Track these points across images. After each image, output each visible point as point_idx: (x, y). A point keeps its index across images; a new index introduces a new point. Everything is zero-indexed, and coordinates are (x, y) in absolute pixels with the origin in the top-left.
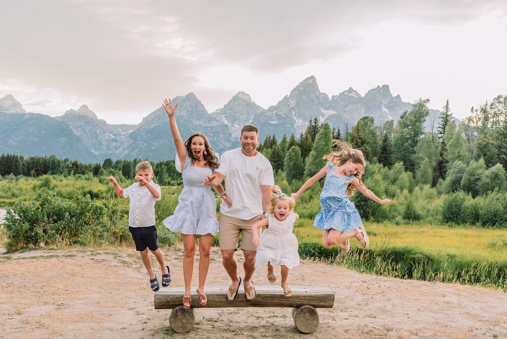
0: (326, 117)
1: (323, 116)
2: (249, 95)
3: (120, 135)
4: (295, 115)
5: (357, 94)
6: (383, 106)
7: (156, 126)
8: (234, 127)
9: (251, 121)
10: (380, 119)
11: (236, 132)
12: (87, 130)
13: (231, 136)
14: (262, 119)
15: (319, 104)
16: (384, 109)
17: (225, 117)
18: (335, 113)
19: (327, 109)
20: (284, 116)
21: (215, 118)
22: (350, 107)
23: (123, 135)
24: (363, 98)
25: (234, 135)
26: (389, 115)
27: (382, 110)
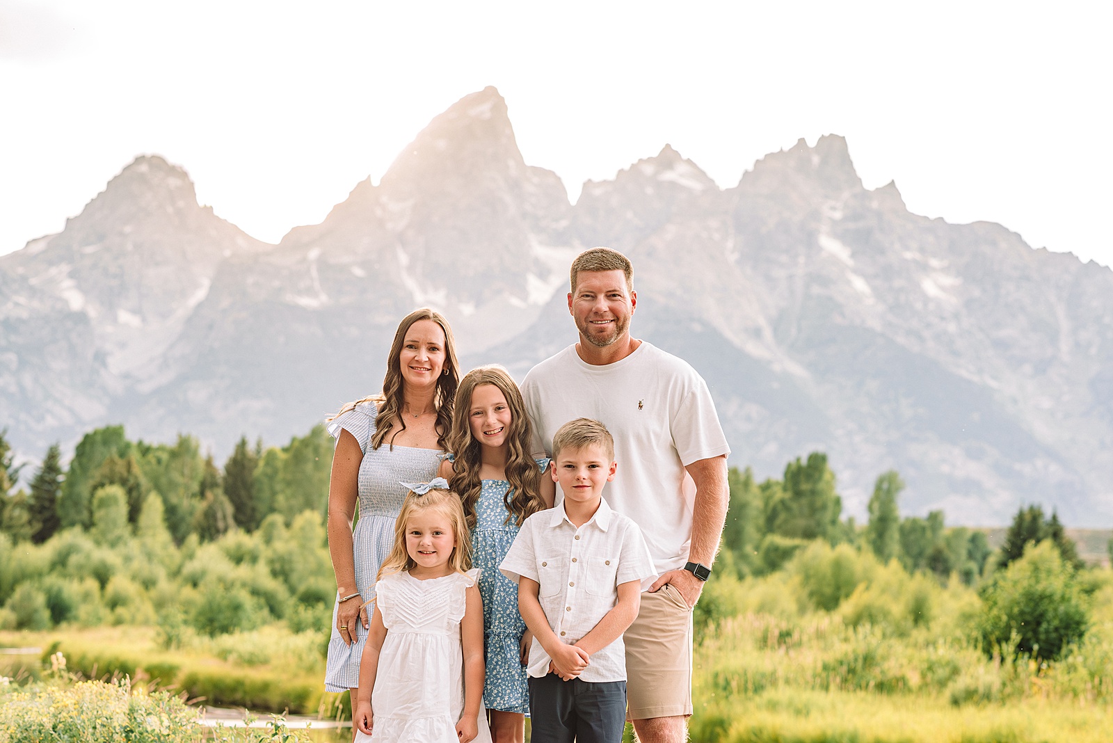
1: (543, 273)
2: (183, 175)
4: (410, 269)
5: (700, 174)
6: (825, 228)
8: (115, 320)
9: (201, 294)
10: (816, 290)
11: (122, 345)
13: (104, 364)
14: (257, 286)
15: (523, 216)
16: (831, 245)
17: (72, 276)
20: (358, 272)
21: (24, 279)
25: (117, 363)
26: (856, 271)
27: (820, 249)
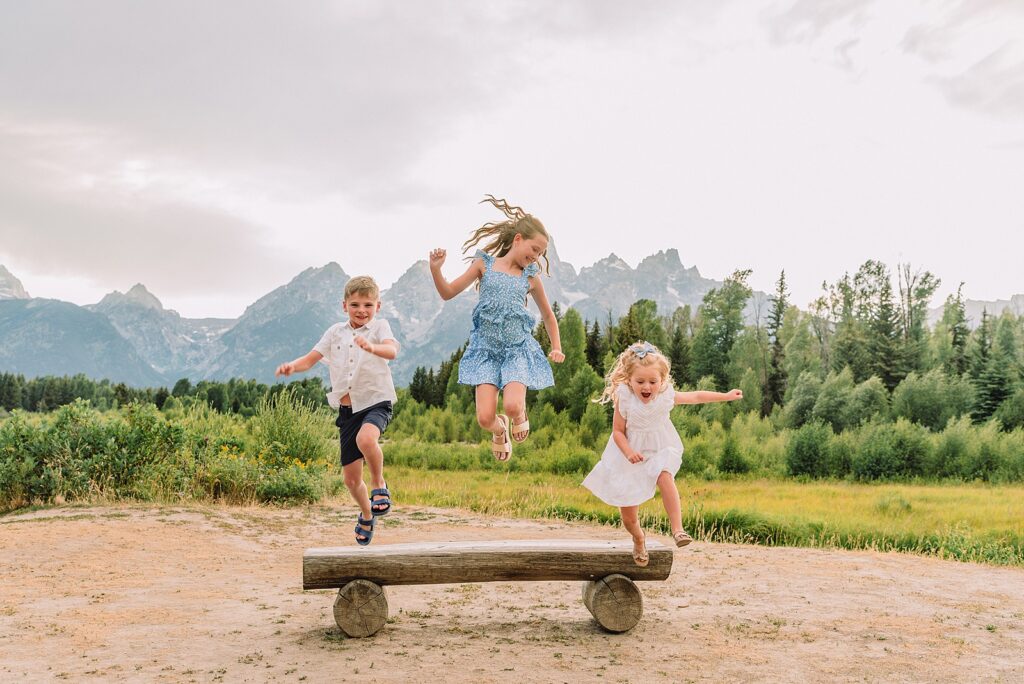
0: (571, 304)
1: (566, 302)
3: (204, 337)
5: (625, 265)
6: (669, 284)
7: (270, 322)
8: (410, 321)
9: (440, 311)
10: (665, 307)
11: (413, 330)
12: (143, 329)
13: (405, 337)
14: (460, 308)
15: (559, 281)
16: (670, 290)
17: (394, 305)
18: (587, 296)
19: (573, 289)
22: (612, 286)
23: (210, 337)
24: (634, 271)
25: (409, 337)
26: (680, 300)
27: (667, 292)
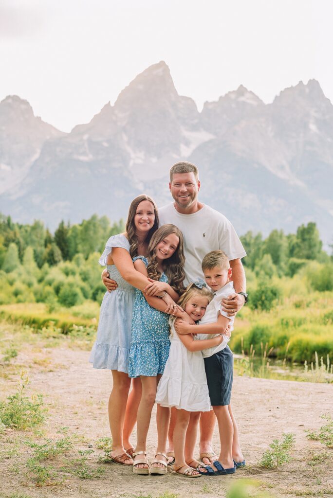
0: (193, 147)
1: (187, 144)
4: (128, 143)
10: (308, 148)
15: (178, 118)
16: (313, 128)
18: (212, 137)
19: (195, 128)
20: (106, 144)
22: (243, 123)
24: (269, 105)
27: (310, 130)
